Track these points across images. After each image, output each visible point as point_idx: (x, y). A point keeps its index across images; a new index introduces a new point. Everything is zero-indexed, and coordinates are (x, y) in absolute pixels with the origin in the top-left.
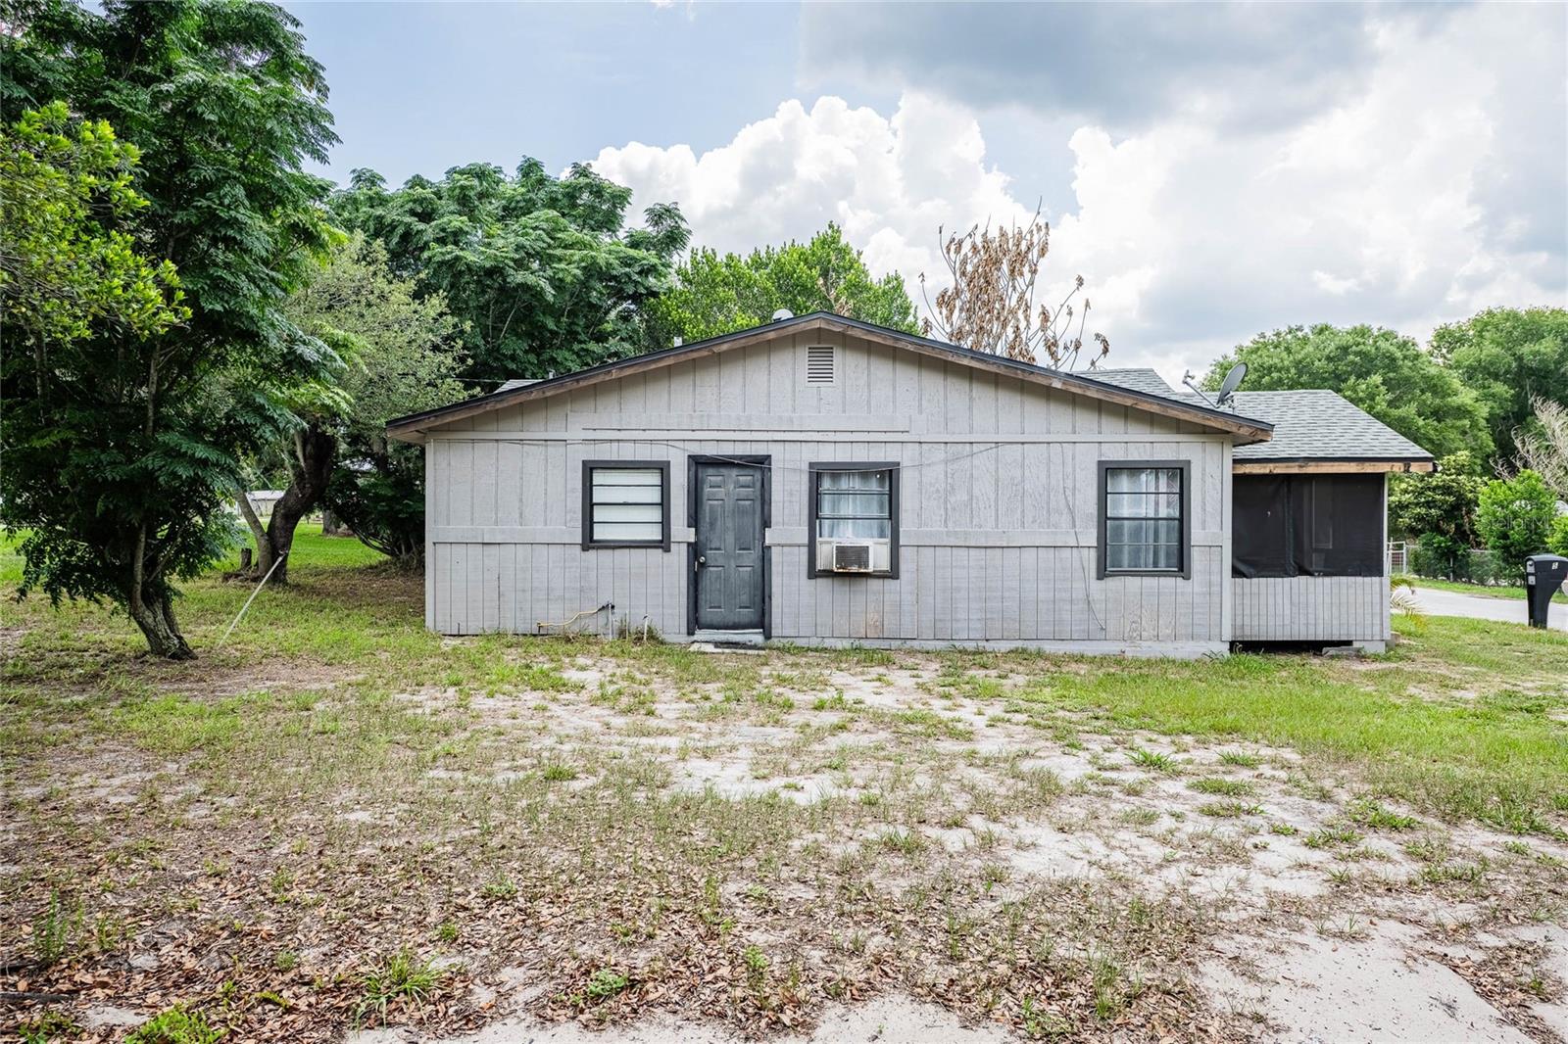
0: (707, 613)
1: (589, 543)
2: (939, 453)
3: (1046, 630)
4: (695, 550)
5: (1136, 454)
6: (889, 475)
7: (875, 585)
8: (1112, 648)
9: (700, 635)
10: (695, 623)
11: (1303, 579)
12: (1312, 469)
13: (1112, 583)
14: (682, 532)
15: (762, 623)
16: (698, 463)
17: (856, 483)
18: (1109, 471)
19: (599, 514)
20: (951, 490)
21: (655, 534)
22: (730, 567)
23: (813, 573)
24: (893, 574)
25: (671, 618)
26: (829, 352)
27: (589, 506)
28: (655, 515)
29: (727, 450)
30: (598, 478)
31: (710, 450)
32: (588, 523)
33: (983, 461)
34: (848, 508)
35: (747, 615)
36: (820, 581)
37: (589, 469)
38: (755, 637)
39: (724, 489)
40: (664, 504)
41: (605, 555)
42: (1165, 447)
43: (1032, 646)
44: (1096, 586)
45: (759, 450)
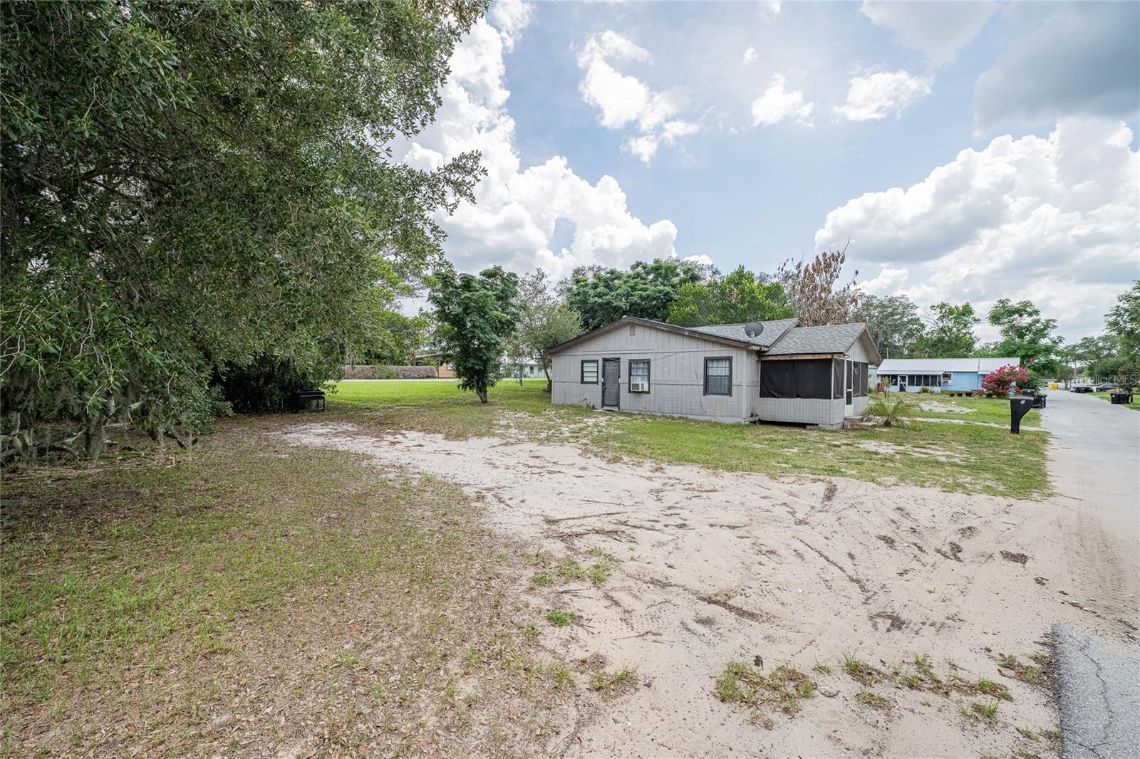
0: (606, 402)
1: (583, 382)
2: (661, 355)
3: (689, 411)
4: (604, 384)
5: (716, 355)
6: (648, 362)
7: (644, 395)
8: (708, 418)
9: (605, 408)
10: (603, 404)
11: (798, 399)
12: (794, 358)
13: (708, 397)
14: (601, 380)
15: (618, 405)
16: (605, 360)
17: (641, 365)
18: (707, 360)
19: (585, 375)
20: (664, 367)
21: (595, 380)
22: (611, 389)
23: (630, 392)
24: (648, 392)
25: (598, 402)
26: (634, 327)
27: (583, 372)
28: (596, 375)
29: (611, 356)
30: (585, 365)
31: (607, 357)
32: (582, 377)
33: (673, 358)
34: (640, 372)
35: (614, 402)
36: (632, 394)
37: (583, 362)
38: (616, 409)
39: (610, 367)
40: (597, 372)
41: (586, 385)
42: (724, 352)
43: (685, 416)
44: (704, 398)
45: (617, 356)
